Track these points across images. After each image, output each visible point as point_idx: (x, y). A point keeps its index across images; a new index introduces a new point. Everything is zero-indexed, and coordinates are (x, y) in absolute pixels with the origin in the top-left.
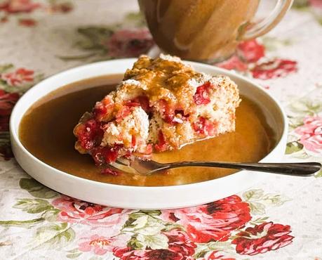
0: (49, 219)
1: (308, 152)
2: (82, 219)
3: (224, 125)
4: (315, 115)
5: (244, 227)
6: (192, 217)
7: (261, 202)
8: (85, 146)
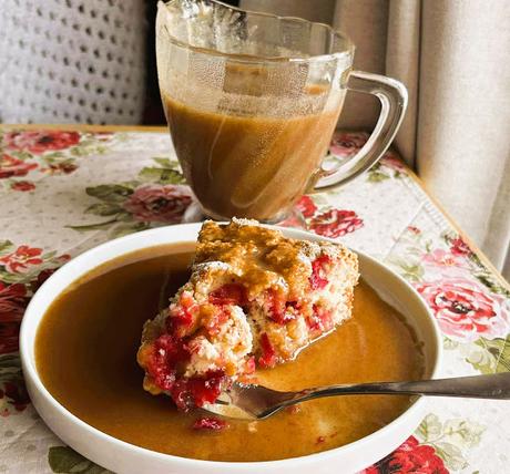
1: (449, 337)
3: (341, 312)
8: (163, 384)
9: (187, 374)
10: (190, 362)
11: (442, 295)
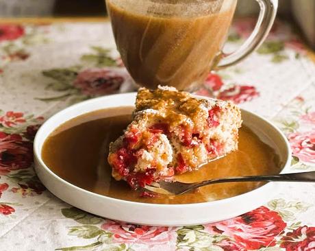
0: (106, 242)
1: (305, 163)
2: (135, 239)
3: (229, 145)
4: (295, 132)
5: (284, 232)
6: (234, 228)
7: (287, 209)
9: (135, 170)
10: (137, 163)
11: (308, 140)
